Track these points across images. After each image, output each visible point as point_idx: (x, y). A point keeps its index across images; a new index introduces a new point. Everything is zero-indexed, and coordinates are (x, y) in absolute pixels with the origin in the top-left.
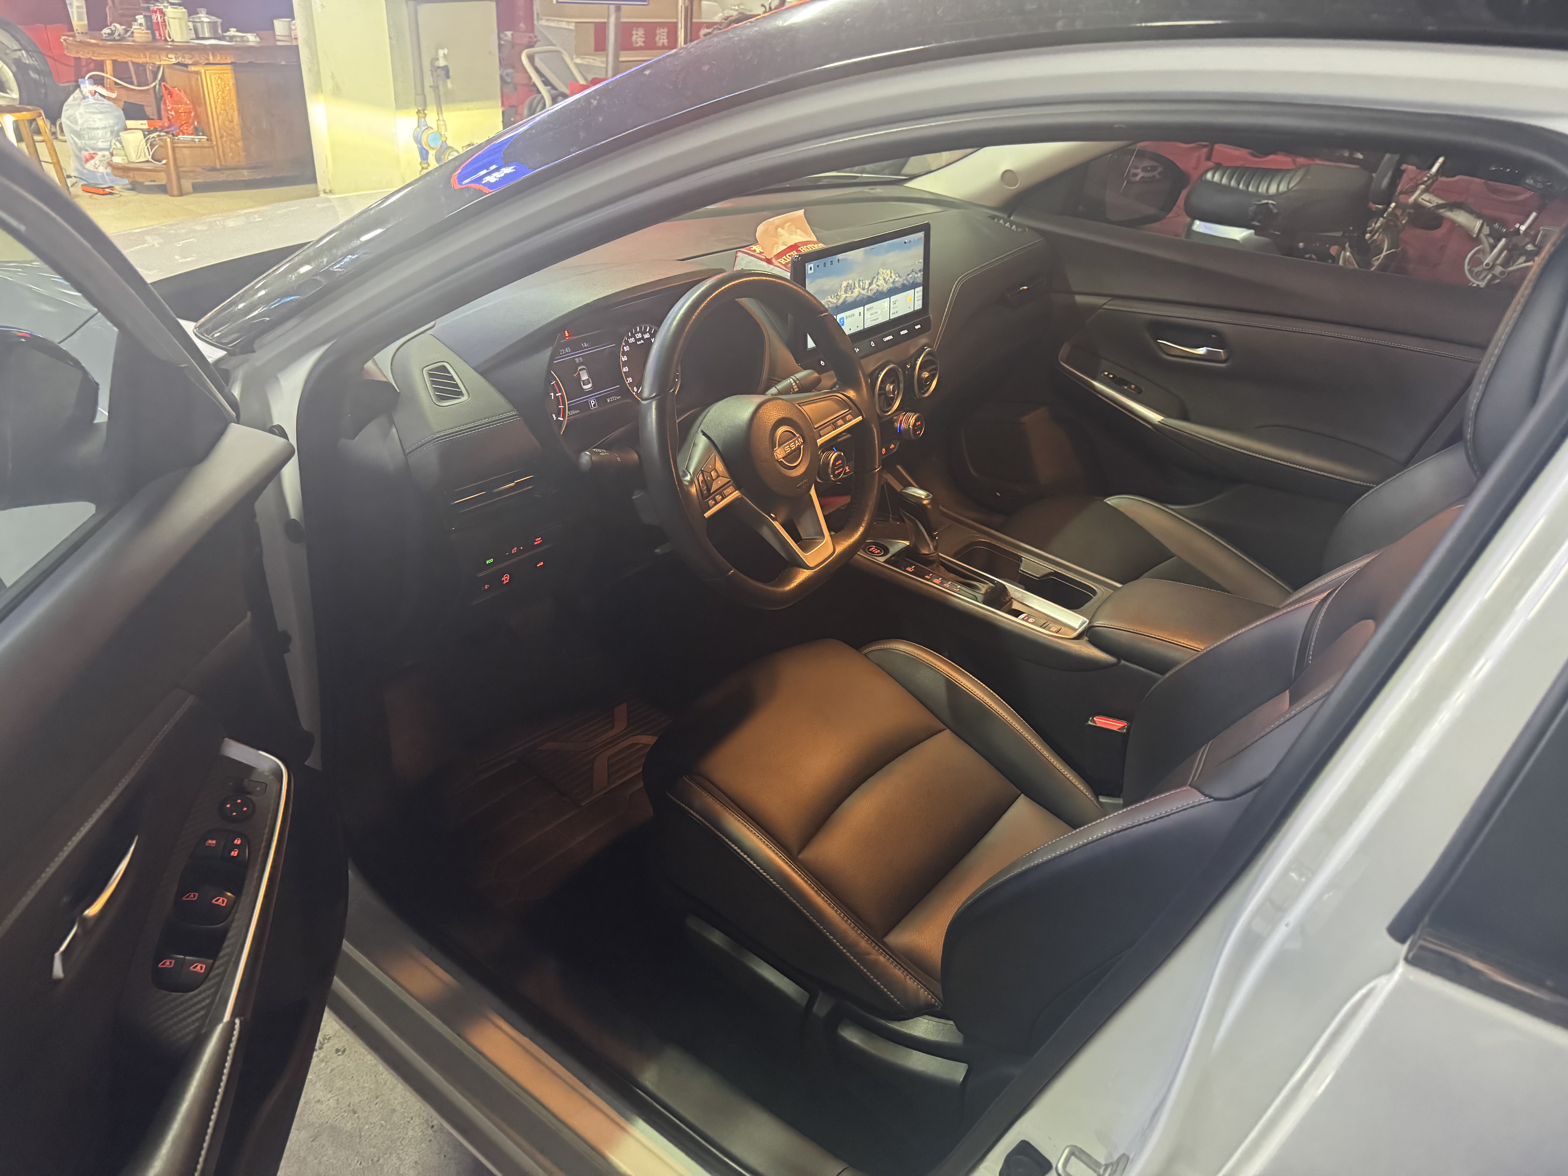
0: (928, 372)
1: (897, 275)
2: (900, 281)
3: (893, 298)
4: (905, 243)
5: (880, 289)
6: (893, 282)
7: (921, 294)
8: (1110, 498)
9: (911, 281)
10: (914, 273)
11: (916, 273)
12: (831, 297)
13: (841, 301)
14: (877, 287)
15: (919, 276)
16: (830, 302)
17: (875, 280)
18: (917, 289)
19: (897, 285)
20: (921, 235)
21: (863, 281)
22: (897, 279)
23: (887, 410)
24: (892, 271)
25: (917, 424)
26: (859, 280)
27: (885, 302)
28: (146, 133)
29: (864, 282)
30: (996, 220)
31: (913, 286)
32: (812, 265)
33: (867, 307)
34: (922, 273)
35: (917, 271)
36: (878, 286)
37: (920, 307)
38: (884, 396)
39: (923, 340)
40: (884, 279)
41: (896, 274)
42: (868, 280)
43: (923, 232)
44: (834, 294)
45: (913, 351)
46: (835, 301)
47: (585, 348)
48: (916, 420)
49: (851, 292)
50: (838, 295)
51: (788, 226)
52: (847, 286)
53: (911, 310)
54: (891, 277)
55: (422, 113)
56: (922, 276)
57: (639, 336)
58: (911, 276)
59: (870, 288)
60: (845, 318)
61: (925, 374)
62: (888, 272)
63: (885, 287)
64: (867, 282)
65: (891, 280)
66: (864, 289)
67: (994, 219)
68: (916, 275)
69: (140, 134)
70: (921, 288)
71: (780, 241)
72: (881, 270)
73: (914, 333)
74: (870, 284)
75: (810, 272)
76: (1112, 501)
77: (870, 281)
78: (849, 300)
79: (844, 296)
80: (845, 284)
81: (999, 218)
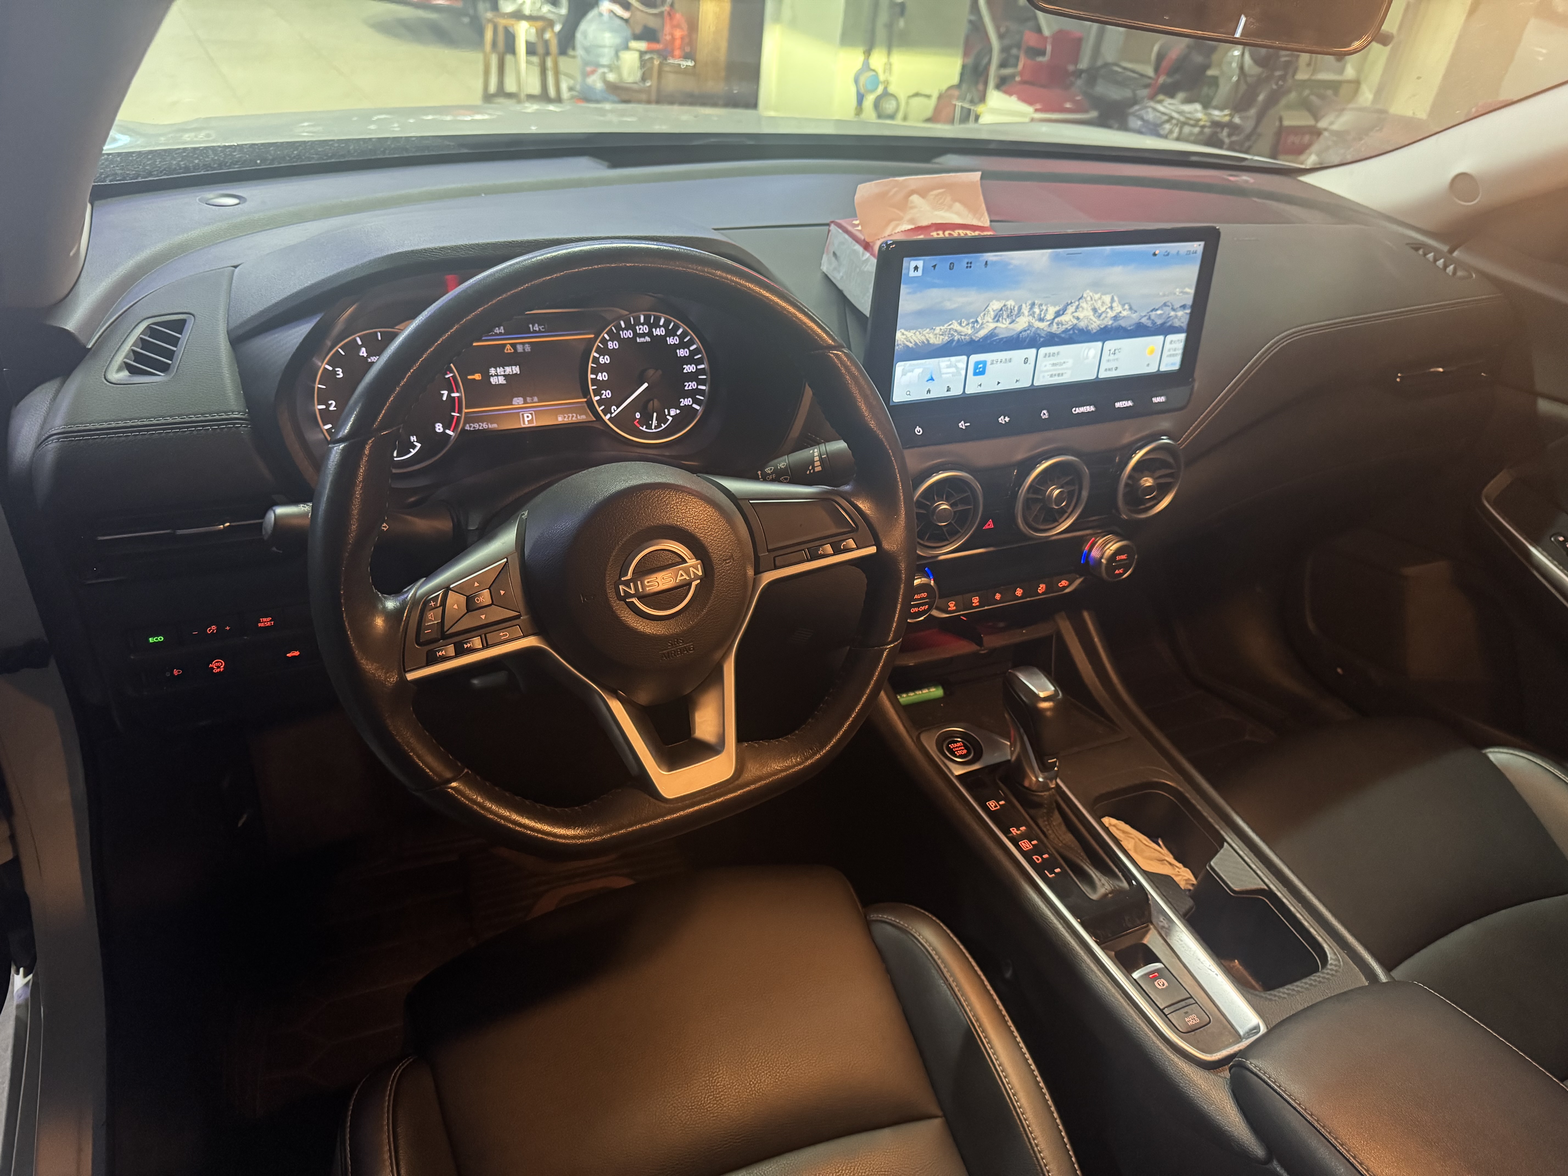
0: (1155, 479)
1: (1127, 307)
2: (1129, 317)
3: (1110, 345)
4: (1155, 254)
5: (1082, 325)
6: (1115, 318)
7: (1181, 346)
8: (1496, 750)
9: (1159, 322)
10: (1166, 308)
11: (1173, 309)
12: (960, 324)
13: (982, 333)
14: (1075, 321)
15: (1182, 317)
16: (956, 331)
17: (1071, 309)
18: (1170, 337)
19: (1123, 323)
20: (1198, 247)
21: (1041, 305)
22: (1125, 313)
23: (1042, 527)
24: (1116, 298)
25: (1118, 558)
26: (1033, 304)
27: (1091, 349)
28: (642, 53)
29: (1044, 307)
30: (1421, 252)
31: (1165, 329)
32: (920, 263)
33: (1043, 351)
34: (1188, 311)
35: (1177, 306)
36: (1078, 318)
37: (1176, 367)
38: (1042, 504)
39: (1165, 424)
40: (1095, 310)
41: (1123, 305)
42: (1054, 305)
43: (1202, 243)
44: (967, 319)
45: (1127, 439)
46: (970, 332)
47: (535, 332)
48: (1118, 552)
49: (1008, 321)
50: (977, 321)
51: (937, 195)
52: (1001, 309)
53: (1153, 369)
54: (1111, 308)
55: (868, 53)
56: (1188, 317)
57: (645, 329)
58: (1159, 312)
59: (1056, 320)
60: (988, 363)
61: (1146, 481)
62: (1107, 299)
63: (1095, 324)
64: (1052, 311)
65: (1111, 314)
66: (1041, 320)
67: (1417, 249)
68: (1172, 313)
69: (636, 55)
70: (1182, 336)
71: (908, 217)
72: (1088, 294)
73: (1143, 410)
74: (1058, 314)
75: (912, 273)
76: (1498, 756)
77: (1057, 308)
78: (1003, 334)
79: (992, 326)
80: (996, 305)
81: (1427, 249)
